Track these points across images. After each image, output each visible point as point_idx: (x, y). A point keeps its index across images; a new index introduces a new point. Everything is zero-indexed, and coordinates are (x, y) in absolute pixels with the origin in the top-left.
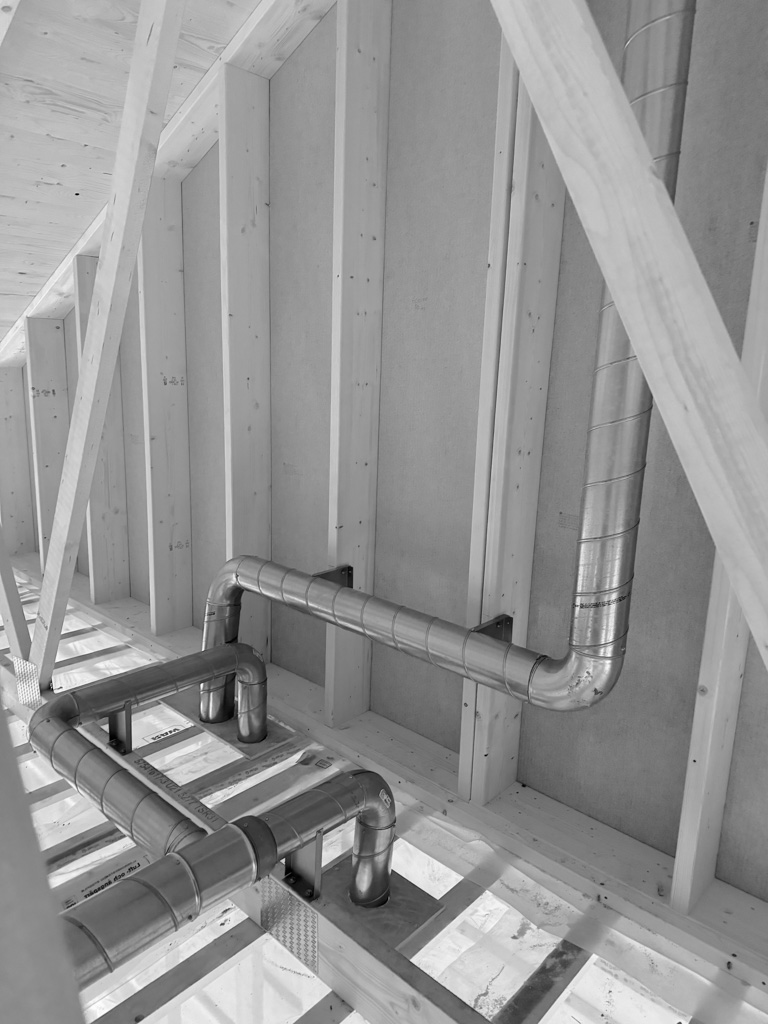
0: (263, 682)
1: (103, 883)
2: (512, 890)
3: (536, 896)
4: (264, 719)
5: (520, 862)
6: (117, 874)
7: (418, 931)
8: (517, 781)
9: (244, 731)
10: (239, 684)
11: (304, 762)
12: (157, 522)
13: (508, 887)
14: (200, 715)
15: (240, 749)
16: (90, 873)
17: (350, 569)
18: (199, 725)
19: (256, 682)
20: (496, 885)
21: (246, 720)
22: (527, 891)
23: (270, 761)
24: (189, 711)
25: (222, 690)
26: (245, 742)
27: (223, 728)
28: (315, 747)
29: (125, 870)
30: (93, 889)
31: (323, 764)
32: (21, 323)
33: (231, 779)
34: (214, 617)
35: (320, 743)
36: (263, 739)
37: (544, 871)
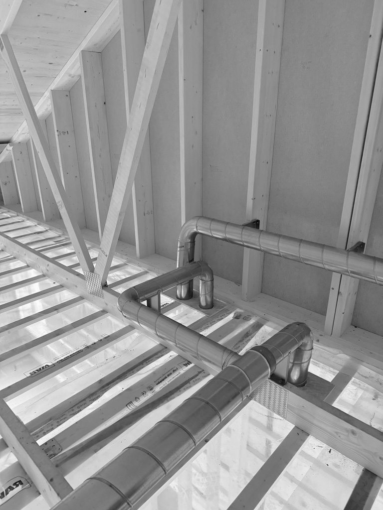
0: (212, 280)
1: (163, 378)
2: (365, 377)
3: (378, 380)
4: (212, 298)
5: (364, 363)
6: (168, 373)
7: (326, 397)
8: (352, 324)
9: (203, 303)
10: (201, 281)
11: (237, 317)
12: (138, 201)
13: (362, 376)
14: (177, 296)
15: (203, 312)
16: (154, 373)
17: (258, 221)
18: (178, 301)
19: (209, 280)
20: (356, 375)
21: (204, 298)
22: (373, 377)
23: (220, 318)
24: (171, 295)
25: (187, 285)
26: (204, 309)
27: (191, 301)
28: (239, 310)
29: (172, 371)
30: (159, 381)
31: (247, 319)
32: (48, 94)
33: (204, 327)
34: (183, 248)
35: (241, 308)
36: (212, 308)
37: (378, 368)
